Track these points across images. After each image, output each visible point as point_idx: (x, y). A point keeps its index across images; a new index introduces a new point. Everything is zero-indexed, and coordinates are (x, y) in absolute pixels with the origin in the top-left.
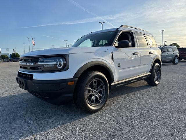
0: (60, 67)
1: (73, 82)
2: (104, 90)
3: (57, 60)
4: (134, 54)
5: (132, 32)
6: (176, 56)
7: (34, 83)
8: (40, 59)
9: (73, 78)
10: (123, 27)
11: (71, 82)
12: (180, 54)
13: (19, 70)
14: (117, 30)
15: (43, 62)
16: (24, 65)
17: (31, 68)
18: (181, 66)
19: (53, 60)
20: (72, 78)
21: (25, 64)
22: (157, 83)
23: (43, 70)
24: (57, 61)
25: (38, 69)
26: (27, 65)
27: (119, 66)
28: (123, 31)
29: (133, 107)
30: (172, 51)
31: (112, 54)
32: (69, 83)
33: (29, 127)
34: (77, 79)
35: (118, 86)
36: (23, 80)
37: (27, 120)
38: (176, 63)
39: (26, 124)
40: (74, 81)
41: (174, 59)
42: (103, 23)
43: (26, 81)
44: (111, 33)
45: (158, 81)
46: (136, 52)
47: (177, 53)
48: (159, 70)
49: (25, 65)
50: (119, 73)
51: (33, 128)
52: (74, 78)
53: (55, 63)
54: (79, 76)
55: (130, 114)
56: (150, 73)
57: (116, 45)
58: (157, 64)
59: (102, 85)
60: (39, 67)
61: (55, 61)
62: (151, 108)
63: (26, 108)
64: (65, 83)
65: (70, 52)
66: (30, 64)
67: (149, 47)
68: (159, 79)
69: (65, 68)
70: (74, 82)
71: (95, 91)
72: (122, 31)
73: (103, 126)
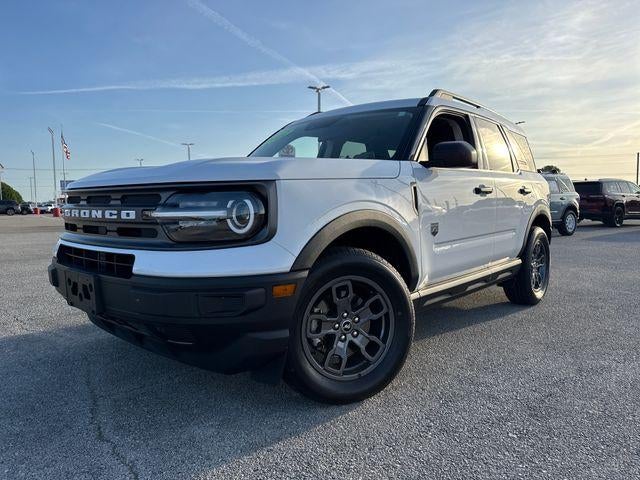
0: (239, 228)
1: (290, 288)
2: (387, 315)
3: (230, 203)
4: (478, 191)
5: (467, 116)
6: (571, 207)
7: (135, 287)
8: (164, 196)
9: (291, 271)
10: (438, 95)
11: (282, 287)
12: (581, 200)
13: (62, 238)
14: (423, 106)
15: (175, 207)
16: (90, 219)
17: (122, 232)
18: (589, 239)
19: (215, 204)
20: (288, 270)
21: (97, 214)
22: (539, 294)
23: (176, 238)
24: (228, 206)
25: (154, 234)
26: (104, 220)
27: (434, 233)
28: (440, 109)
29: (490, 379)
30: (557, 189)
31: (415, 188)
32: (278, 290)
33: (121, 459)
34: (305, 274)
35: (428, 302)
36: (84, 278)
37: (106, 433)
38: (570, 231)
39: (106, 447)
40: (295, 282)
41: (564, 218)
42: (324, 88)
43: (98, 281)
44: (402, 114)
45: (542, 289)
46: (484, 186)
47: (574, 197)
48: (544, 251)
49: (97, 220)
50: (434, 257)
51: (140, 466)
52: (294, 270)
53: (221, 214)
54: (310, 266)
55: (490, 405)
56: (520, 261)
57: (424, 157)
58: (539, 231)
59: (378, 300)
60: (159, 228)
61: (222, 206)
62: (555, 384)
63: (88, 383)
64: (262, 290)
65: (282, 174)
66: (119, 214)
67: (516, 170)
68: (543, 280)
69: (262, 231)
70: (293, 285)
71: (348, 323)
72: (438, 110)
73: (410, 451)
